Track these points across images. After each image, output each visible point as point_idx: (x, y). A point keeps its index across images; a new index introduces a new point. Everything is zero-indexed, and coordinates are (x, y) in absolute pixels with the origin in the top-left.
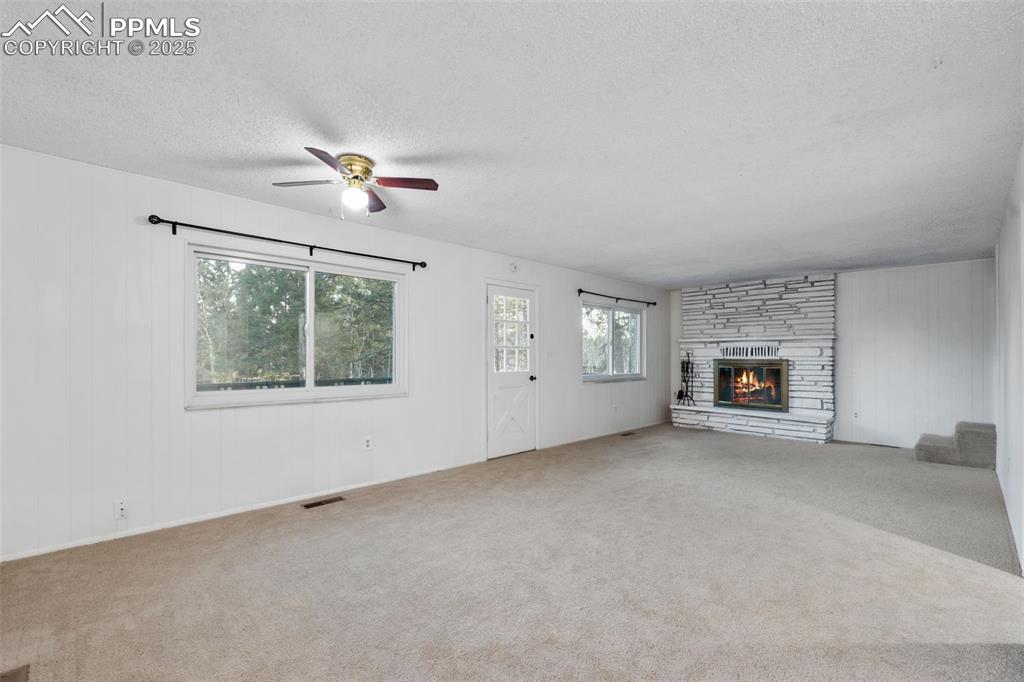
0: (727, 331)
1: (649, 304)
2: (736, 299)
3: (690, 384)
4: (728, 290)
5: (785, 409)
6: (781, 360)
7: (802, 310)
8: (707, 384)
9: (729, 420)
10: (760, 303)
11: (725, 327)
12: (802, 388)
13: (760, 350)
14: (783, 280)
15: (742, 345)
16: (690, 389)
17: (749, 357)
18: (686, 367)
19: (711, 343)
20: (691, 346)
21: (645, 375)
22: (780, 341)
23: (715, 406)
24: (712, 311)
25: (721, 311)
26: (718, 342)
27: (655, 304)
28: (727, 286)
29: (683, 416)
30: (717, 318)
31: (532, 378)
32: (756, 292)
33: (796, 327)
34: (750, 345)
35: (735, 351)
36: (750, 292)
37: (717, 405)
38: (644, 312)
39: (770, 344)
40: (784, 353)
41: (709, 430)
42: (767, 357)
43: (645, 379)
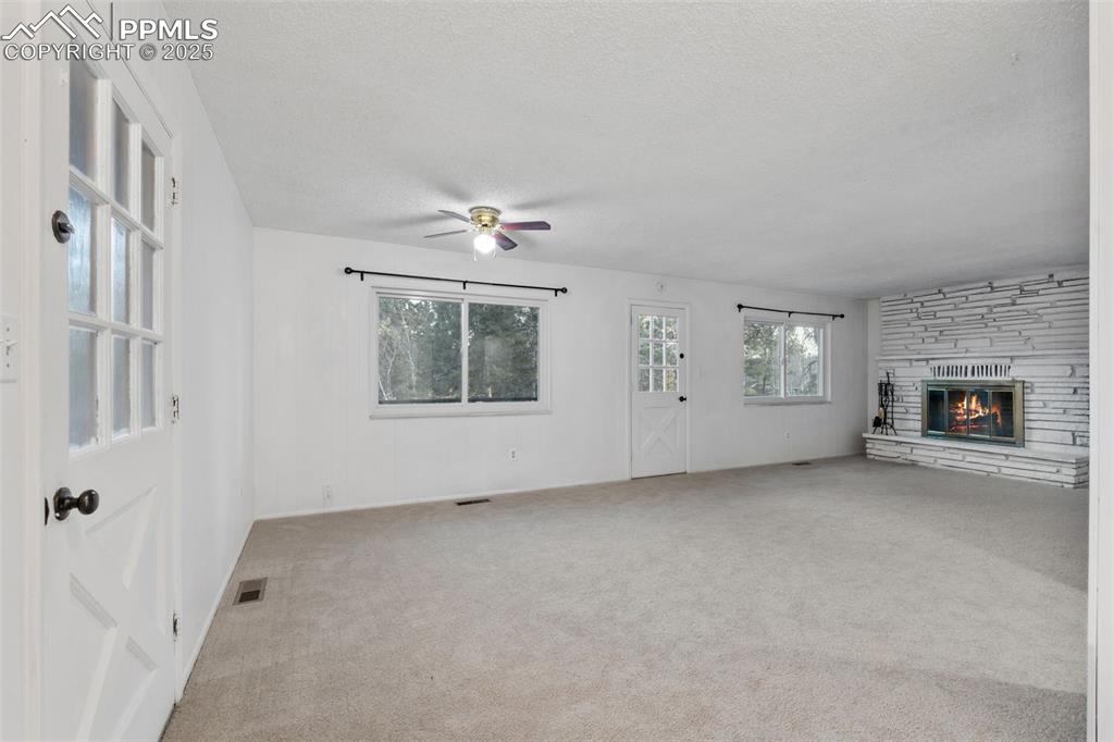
0: (940, 346)
1: (834, 316)
2: (952, 306)
3: (889, 409)
4: (941, 296)
5: (1022, 443)
6: (1014, 381)
7: (1045, 318)
8: (912, 410)
9: (941, 453)
10: (985, 310)
11: (937, 341)
12: (1044, 417)
13: (985, 369)
14: (1019, 281)
15: (958, 363)
16: (889, 415)
17: (969, 377)
18: (886, 390)
19: (918, 360)
20: (894, 364)
21: (829, 398)
22: (1012, 358)
23: (923, 436)
24: (921, 322)
25: (931, 322)
26: (927, 360)
27: (842, 316)
28: (940, 292)
29: (880, 446)
30: (926, 330)
31: (682, 399)
32: (980, 297)
33: (1036, 340)
34: (970, 363)
35: (949, 371)
36: (971, 298)
37: (925, 435)
38: (829, 326)
39: (998, 361)
40: (1018, 372)
41: (914, 464)
42: (994, 378)
43: (830, 403)
